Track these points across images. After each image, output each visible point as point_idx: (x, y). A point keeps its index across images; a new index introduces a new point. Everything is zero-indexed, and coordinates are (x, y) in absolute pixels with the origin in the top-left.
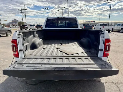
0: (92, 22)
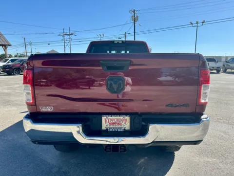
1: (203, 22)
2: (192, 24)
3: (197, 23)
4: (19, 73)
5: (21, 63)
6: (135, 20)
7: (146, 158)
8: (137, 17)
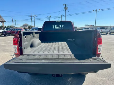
0: (91, 26)
1: (99, 10)
2: (94, 11)
3: (96, 10)
4: (10, 35)
5: (11, 30)
6: (66, 9)
7: (72, 78)
8: (67, 7)
